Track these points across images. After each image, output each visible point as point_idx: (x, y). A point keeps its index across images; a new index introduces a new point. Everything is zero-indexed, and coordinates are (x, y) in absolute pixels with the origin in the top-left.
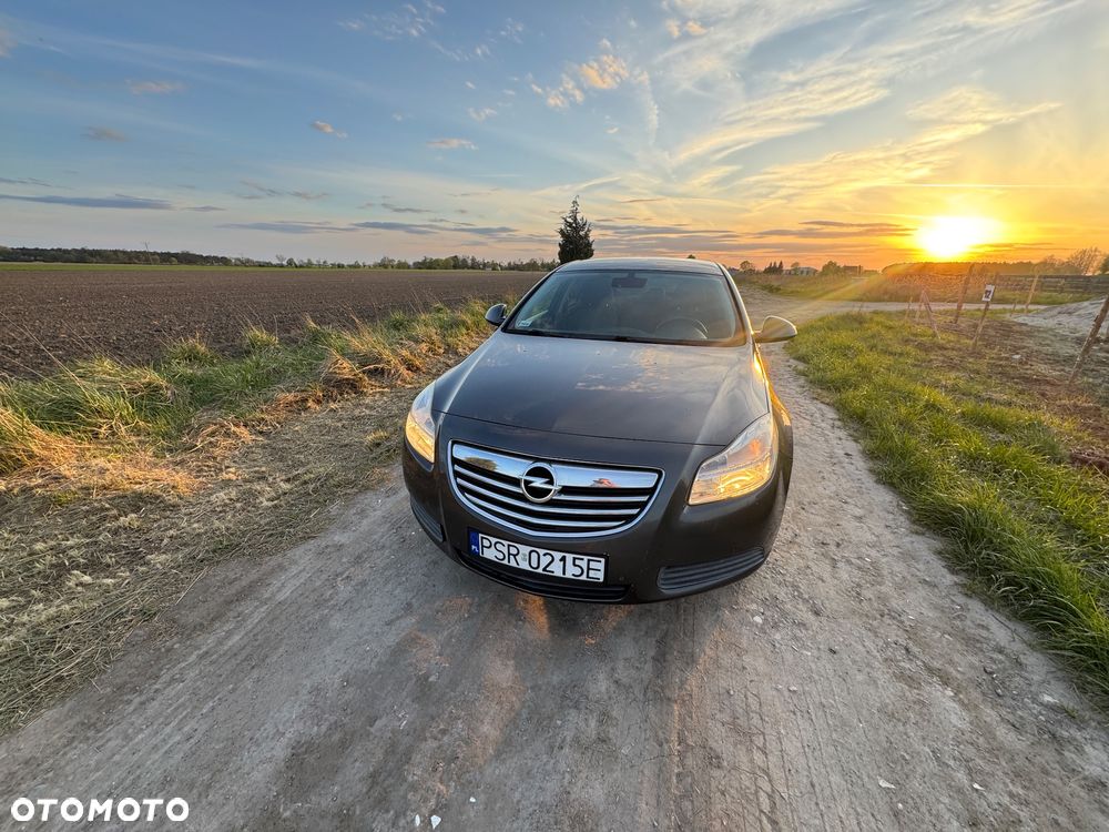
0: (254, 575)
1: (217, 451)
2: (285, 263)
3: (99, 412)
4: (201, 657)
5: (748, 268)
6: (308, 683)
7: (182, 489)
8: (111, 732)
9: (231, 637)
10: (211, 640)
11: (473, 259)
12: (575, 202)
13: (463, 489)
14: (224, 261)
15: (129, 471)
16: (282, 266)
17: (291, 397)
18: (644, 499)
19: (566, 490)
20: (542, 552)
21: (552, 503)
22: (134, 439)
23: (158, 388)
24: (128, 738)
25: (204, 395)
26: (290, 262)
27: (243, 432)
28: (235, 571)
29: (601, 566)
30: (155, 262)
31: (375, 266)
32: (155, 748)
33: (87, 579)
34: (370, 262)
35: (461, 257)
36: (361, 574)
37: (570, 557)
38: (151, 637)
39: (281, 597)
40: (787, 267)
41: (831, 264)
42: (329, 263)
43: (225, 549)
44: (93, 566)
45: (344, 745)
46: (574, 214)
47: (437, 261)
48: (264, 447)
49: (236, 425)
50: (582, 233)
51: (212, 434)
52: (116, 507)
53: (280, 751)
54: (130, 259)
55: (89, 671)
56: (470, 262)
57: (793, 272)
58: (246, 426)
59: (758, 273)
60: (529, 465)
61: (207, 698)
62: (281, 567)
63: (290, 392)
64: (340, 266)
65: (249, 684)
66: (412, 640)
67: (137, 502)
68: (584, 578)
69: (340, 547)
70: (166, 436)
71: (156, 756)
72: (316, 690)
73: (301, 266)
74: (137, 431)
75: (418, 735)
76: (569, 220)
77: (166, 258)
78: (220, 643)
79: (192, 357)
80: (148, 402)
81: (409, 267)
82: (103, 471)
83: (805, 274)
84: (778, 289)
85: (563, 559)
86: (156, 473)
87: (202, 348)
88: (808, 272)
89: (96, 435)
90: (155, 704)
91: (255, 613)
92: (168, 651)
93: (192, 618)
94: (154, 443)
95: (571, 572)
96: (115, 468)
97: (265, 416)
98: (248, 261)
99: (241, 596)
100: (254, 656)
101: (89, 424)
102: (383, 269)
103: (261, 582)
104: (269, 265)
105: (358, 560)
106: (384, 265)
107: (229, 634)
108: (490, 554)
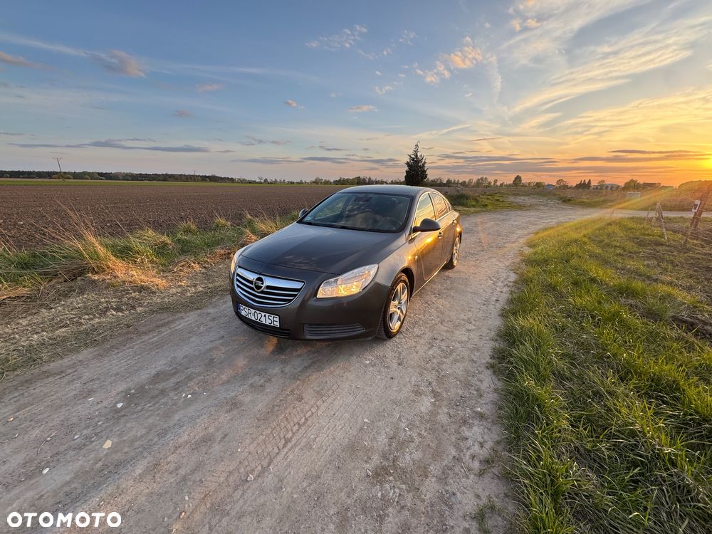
0: (171, 319)
1: (182, 273)
2: (263, 181)
3: (138, 252)
4: (142, 342)
5: (562, 184)
6: (172, 355)
7: (160, 286)
8: (106, 358)
9: (154, 338)
10: (147, 337)
11: (370, 179)
12: (417, 145)
13: (238, 286)
14: (232, 180)
15: (143, 277)
16: (261, 183)
17: (222, 252)
18: (296, 293)
19: (268, 287)
20: (258, 312)
21: (263, 292)
22: (150, 265)
23: (166, 244)
24: (110, 361)
25: (185, 249)
26: (266, 181)
27: (197, 267)
28: (165, 317)
29: (278, 320)
30: (198, 181)
31: (311, 183)
32: (117, 365)
33: (114, 313)
34: (308, 181)
35: (362, 177)
36: (211, 324)
37: (267, 315)
38: (127, 333)
39: (177, 328)
40: (594, 183)
41: (632, 181)
42: (286, 181)
43: (164, 309)
44: (118, 309)
45: (174, 374)
46: (416, 152)
47: (347, 180)
48: (203, 274)
49: (195, 263)
50: (420, 164)
51: (182, 266)
52: (133, 290)
53: (153, 372)
54: (187, 179)
55: (105, 339)
56: (367, 180)
57: (599, 187)
58: (198, 263)
59: (571, 188)
60: (257, 276)
61: (139, 354)
62: (182, 318)
63: (222, 249)
64: (292, 183)
65: (154, 353)
66: (216, 348)
67: (141, 289)
68: (272, 325)
69: (208, 314)
70: (163, 265)
71: (117, 367)
72: (174, 358)
73: (271, 183)
74: (152, 262)
75: (199, 374)
76: (413, 156)
77: (204, 178)
78: (150, 339)
79: (188, 231)
80: (161, 250)
81: (331, 183)
82: (133, 276)
83: (609, 189)
84: (569, 200)
85: (265, 316)
86: (154, 279)
87: (193, 227)
88: (612, 187)
89: (135, 262)
90: (121, 353)
91: (166, 332)
92: (131, 338)
93: (144, 329)
94: (157, 268)
95: (268, 322)
96: (138, 275)
97: (209, 260)
98: (244, 180)
99: (162, 326)
100: (159, 345)
101: (133, 257)
102: (315, 185)
103: (173, 321)
104: (255, 182)
105: (214, 319)
106: (316, 182)
107: (154, 337)
108: (243, 313)
